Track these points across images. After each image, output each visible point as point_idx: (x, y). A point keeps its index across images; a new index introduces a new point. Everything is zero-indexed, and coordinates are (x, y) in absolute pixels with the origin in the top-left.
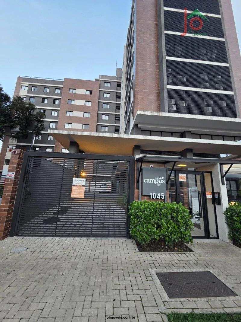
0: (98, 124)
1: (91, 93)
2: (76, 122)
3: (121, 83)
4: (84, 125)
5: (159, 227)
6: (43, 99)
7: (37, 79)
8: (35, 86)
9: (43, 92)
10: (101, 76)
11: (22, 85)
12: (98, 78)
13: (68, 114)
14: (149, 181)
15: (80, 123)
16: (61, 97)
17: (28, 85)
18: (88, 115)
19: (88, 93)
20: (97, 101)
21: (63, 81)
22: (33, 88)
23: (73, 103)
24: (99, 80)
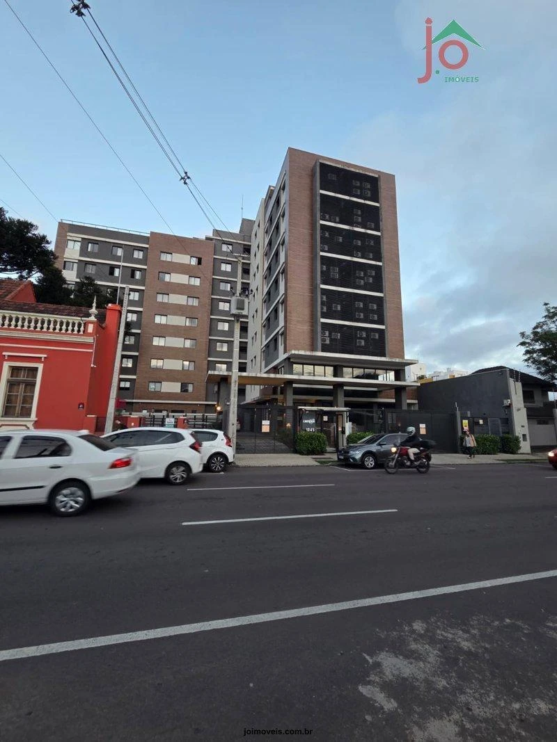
0: (212, 317)
1: (200, 262)
2: (175, 314)
3: (250, 246)
4: (188, 319)
5: (311, 444)
6: (112, 268)
7: (95, 228)
8: (94, 242)
9: (110, 254)
10: (216, 232)
11: (68, 238)
12: (210, 235)
13: (160, 298)
14: (306, 421)
15: (182, 315)
16: (145, 267)
17: (80, 240)
18: (195, 302)
19: (194, 261)
20: (210, 276)
21: (149, 235)
22: (90, 245)
23: (167, 278)
24: (211, 239)
